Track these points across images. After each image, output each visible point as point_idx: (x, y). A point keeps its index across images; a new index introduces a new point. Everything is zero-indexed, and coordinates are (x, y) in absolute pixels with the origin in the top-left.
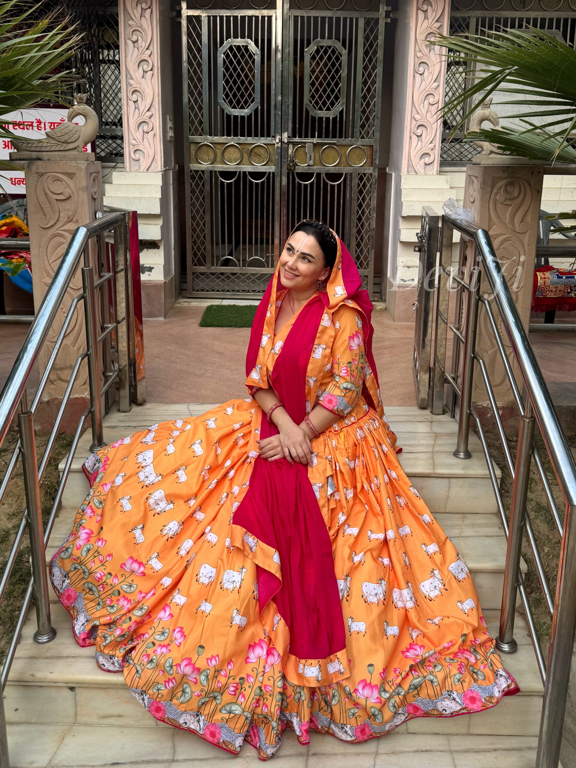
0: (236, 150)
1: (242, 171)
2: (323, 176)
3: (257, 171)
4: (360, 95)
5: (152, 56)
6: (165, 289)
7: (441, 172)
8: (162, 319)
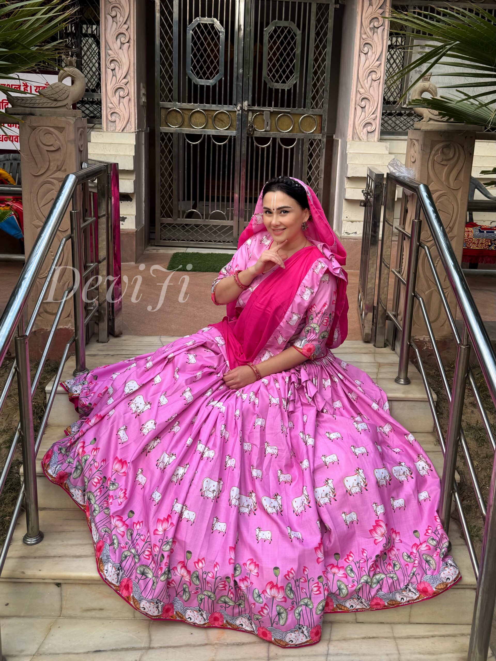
0: (202, 115)
1: (206, 134)
2: (278, 140)
3: (220, 134)
4: (311, 71)
5: (129, 30)
6: (136, 237)
7: (381, 140)
8: (133, 263)
